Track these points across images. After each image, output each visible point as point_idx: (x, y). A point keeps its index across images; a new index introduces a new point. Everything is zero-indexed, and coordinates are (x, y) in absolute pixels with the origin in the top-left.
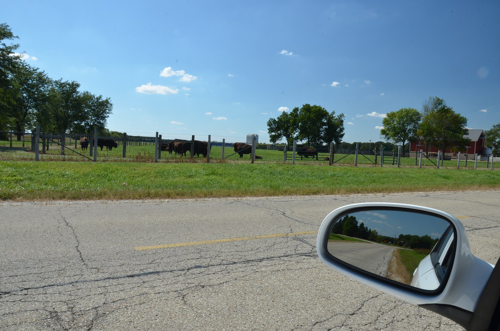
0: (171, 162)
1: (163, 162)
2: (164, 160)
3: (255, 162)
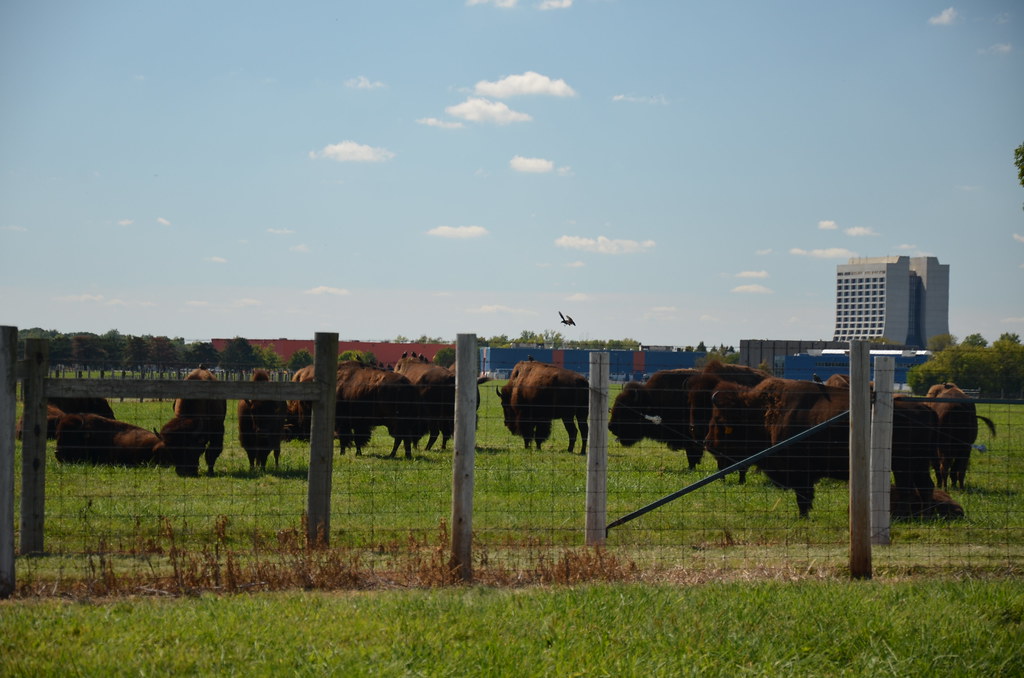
0: (134, 586)
1: (66, 589)
2: (75, 569)
3: (879, 555)
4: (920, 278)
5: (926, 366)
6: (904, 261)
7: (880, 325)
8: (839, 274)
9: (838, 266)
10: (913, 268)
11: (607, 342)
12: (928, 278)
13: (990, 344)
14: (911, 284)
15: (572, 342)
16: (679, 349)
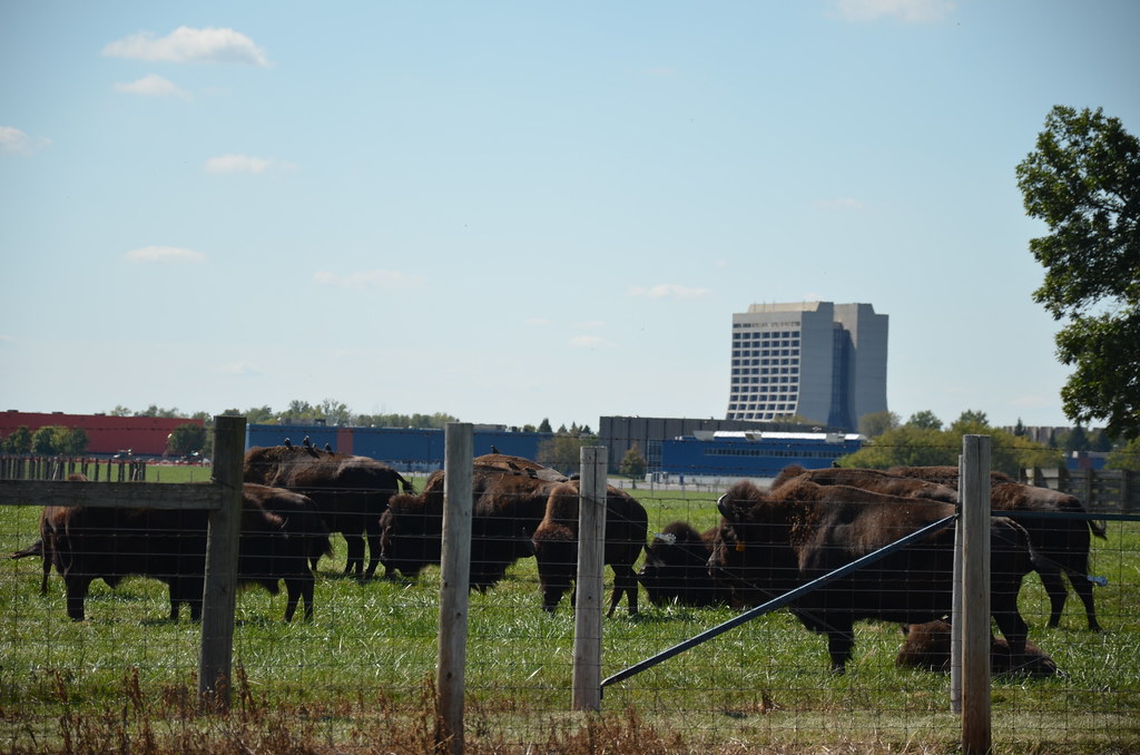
4: (848, 332)
5: (860, 454)
6: (826, 308)
7: (793, 398)
8: (735, 326)
9: (734, 315)
10: (838, 319)
11: (411, 417)
12: (859, 332)
13: (946, 426)
14: (835, 340)
15: (362, 417)
16: (514, 428)
